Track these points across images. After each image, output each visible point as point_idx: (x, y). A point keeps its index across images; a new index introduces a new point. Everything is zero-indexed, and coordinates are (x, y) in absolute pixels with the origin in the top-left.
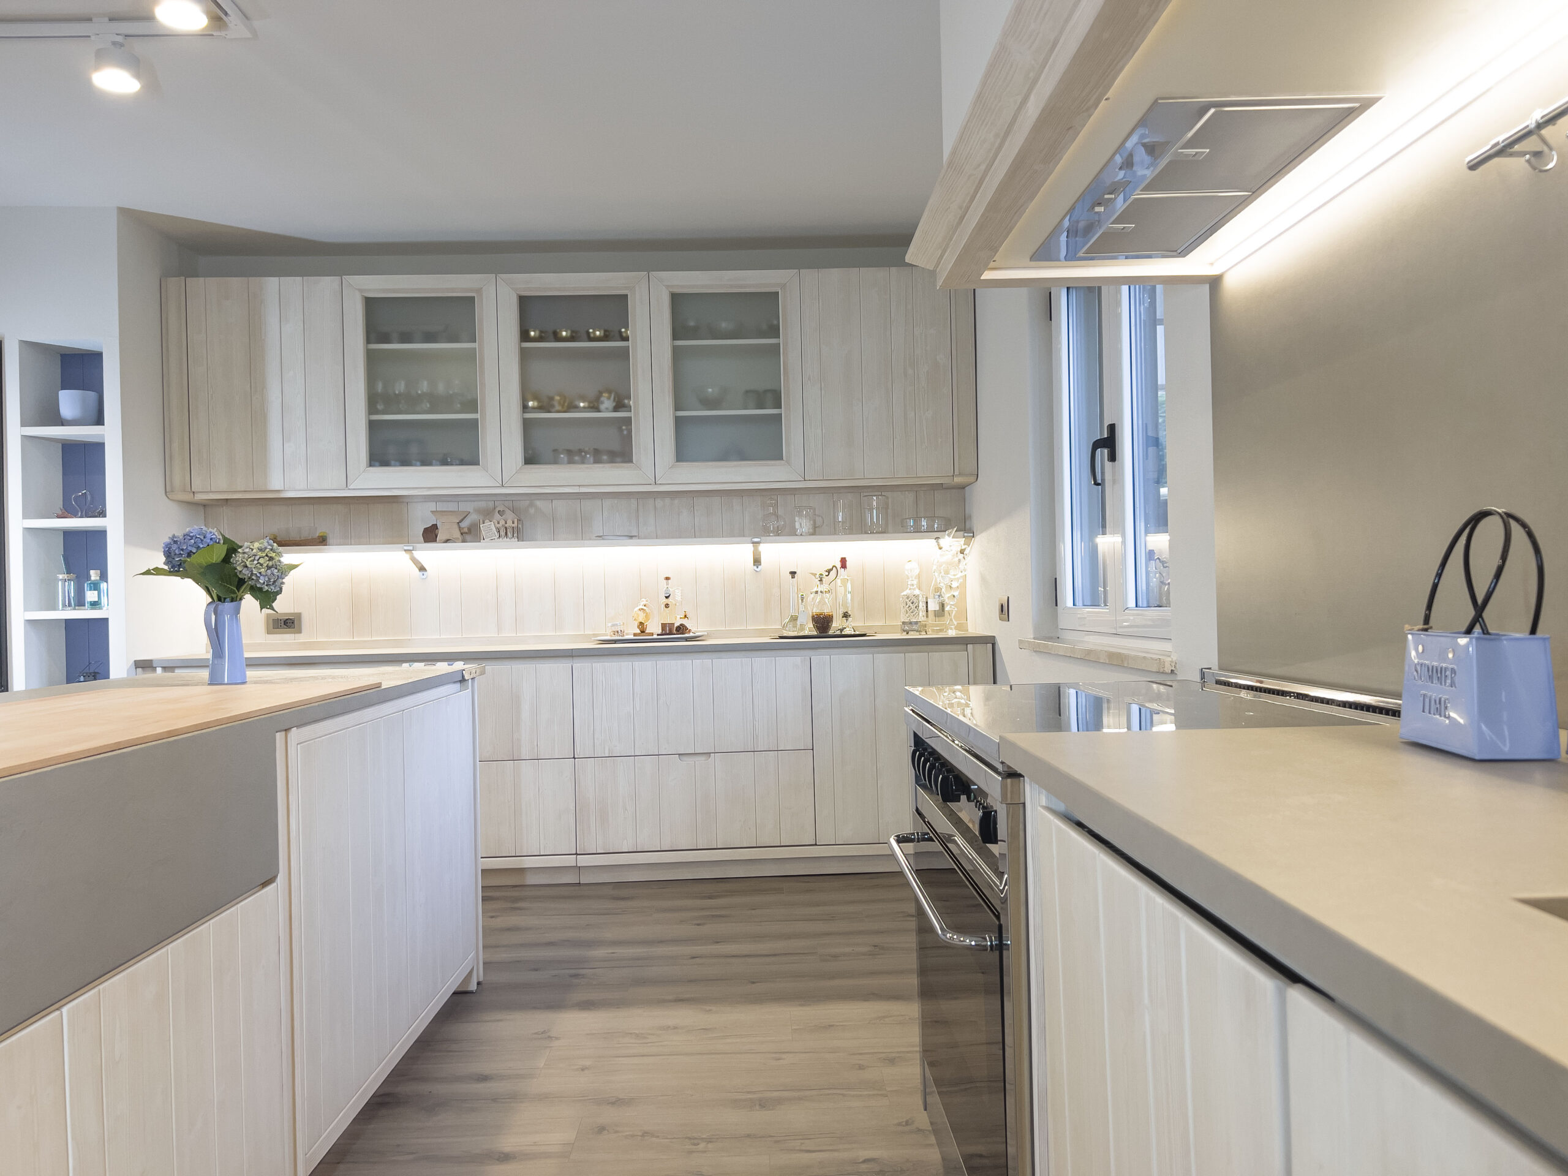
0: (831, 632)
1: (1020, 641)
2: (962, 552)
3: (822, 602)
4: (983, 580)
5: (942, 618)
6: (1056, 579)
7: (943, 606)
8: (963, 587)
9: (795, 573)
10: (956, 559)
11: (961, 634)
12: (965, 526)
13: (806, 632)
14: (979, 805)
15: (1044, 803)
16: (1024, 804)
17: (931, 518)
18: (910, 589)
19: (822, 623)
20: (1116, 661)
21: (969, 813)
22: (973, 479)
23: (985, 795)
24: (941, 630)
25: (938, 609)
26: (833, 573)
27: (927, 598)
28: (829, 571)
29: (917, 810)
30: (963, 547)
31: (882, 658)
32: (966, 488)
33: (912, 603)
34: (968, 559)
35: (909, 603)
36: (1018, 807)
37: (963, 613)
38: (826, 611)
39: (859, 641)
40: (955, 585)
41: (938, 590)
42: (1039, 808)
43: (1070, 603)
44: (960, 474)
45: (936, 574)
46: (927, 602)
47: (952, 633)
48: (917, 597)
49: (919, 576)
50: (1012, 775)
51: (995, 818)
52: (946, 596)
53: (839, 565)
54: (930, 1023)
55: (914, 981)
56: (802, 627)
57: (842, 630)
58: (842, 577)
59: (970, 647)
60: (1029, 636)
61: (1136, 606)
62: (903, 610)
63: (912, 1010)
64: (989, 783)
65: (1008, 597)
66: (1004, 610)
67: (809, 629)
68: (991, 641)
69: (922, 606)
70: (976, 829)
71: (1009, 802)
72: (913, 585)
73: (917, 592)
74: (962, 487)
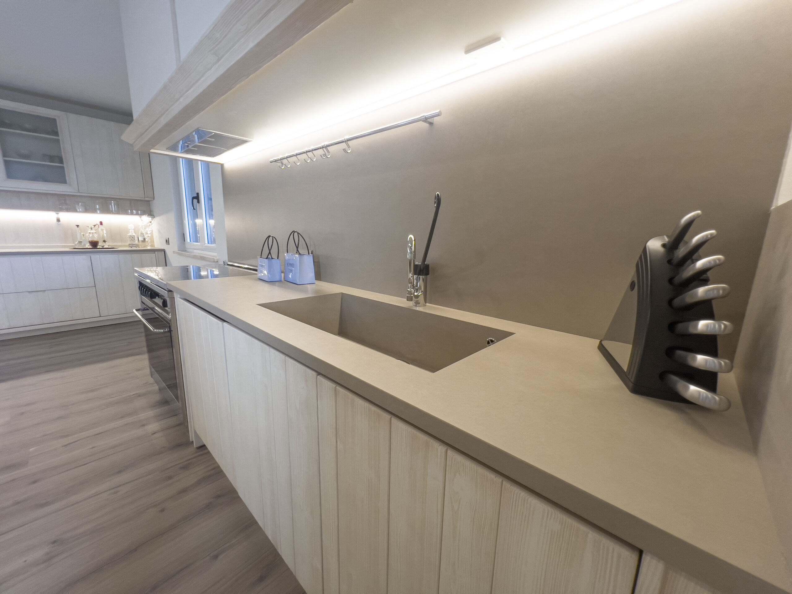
0: (98, 247)
1: (174, 251)
2: (151, 222)
3: (93, 236)
4: (159, 232)
5: (145, 243)
6: (184, 234)
7: (145, 239)
8: (152, 234)
9: (79, 226)
10: (148, 224)
11: (153, 248)
12: (151, 214)
13: (87, 246)
14: (162, 299)
15: (179, 297)
16: (174, 298)
17: (137, 210)
18: (131, 233)
19: (94, 244)
20: (202, 258)
21: (159, 301)
22: (152, 199)
23: (164, 296)
24: (145, 247)
25: (143, 240)
26: (97, 226)
27: (138, 236)
28: (95, 226)
29: (142, 302)
30: (151, 221)
31: (122, 256)
32: (151, 202)
33: (132, 238)
34: (153, 225)
35: (131, 238)
36: (173, 299)
37: (152, 241)
38: (95, 240)
39: (112, 251)
40: (149, 232)
41: (142, 233)
42: (178, 298)
43: (189, 241)
44: (147, 198)
45: (141, 229)
46: (138, 238)
47: (149, 248)
48: (134, 236)
49: (134, 229)
50: (170, 291)
51: (167, 301)
52: (146, 236)
53: (99, 224)
54: (151, 359)
55: (145, 349)
56: (85, 245)
57: (103, 246)
58: (101, 228)
59: (156, 252)
60: (176, 249)
61: (208, 243)
62: (129, 240)
63: (146, 356)
64: (165, 293)
65: (168, 238)
66: (167, 242)
67: (88, 246)
68: (164, 251)
69: (136, 239)
70: (161, 305)
71: (170, 297)
72: (132, 232)
73: (134, 234)
74: (149, 201)
